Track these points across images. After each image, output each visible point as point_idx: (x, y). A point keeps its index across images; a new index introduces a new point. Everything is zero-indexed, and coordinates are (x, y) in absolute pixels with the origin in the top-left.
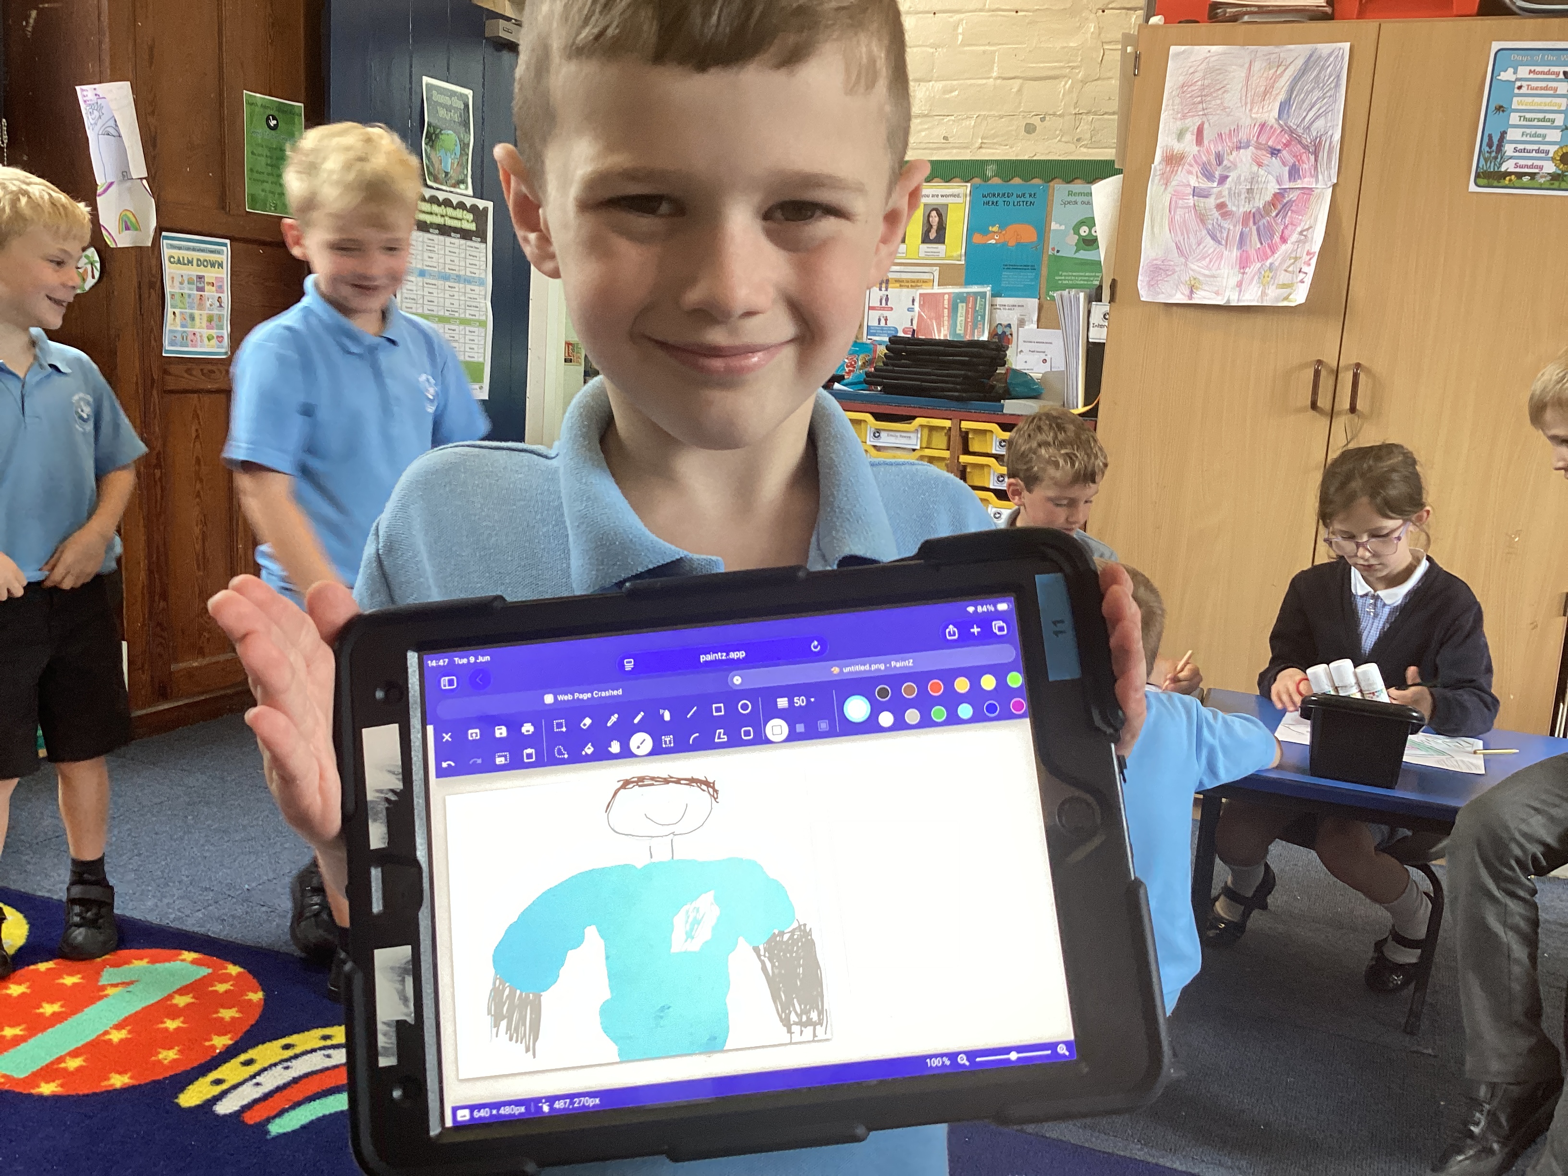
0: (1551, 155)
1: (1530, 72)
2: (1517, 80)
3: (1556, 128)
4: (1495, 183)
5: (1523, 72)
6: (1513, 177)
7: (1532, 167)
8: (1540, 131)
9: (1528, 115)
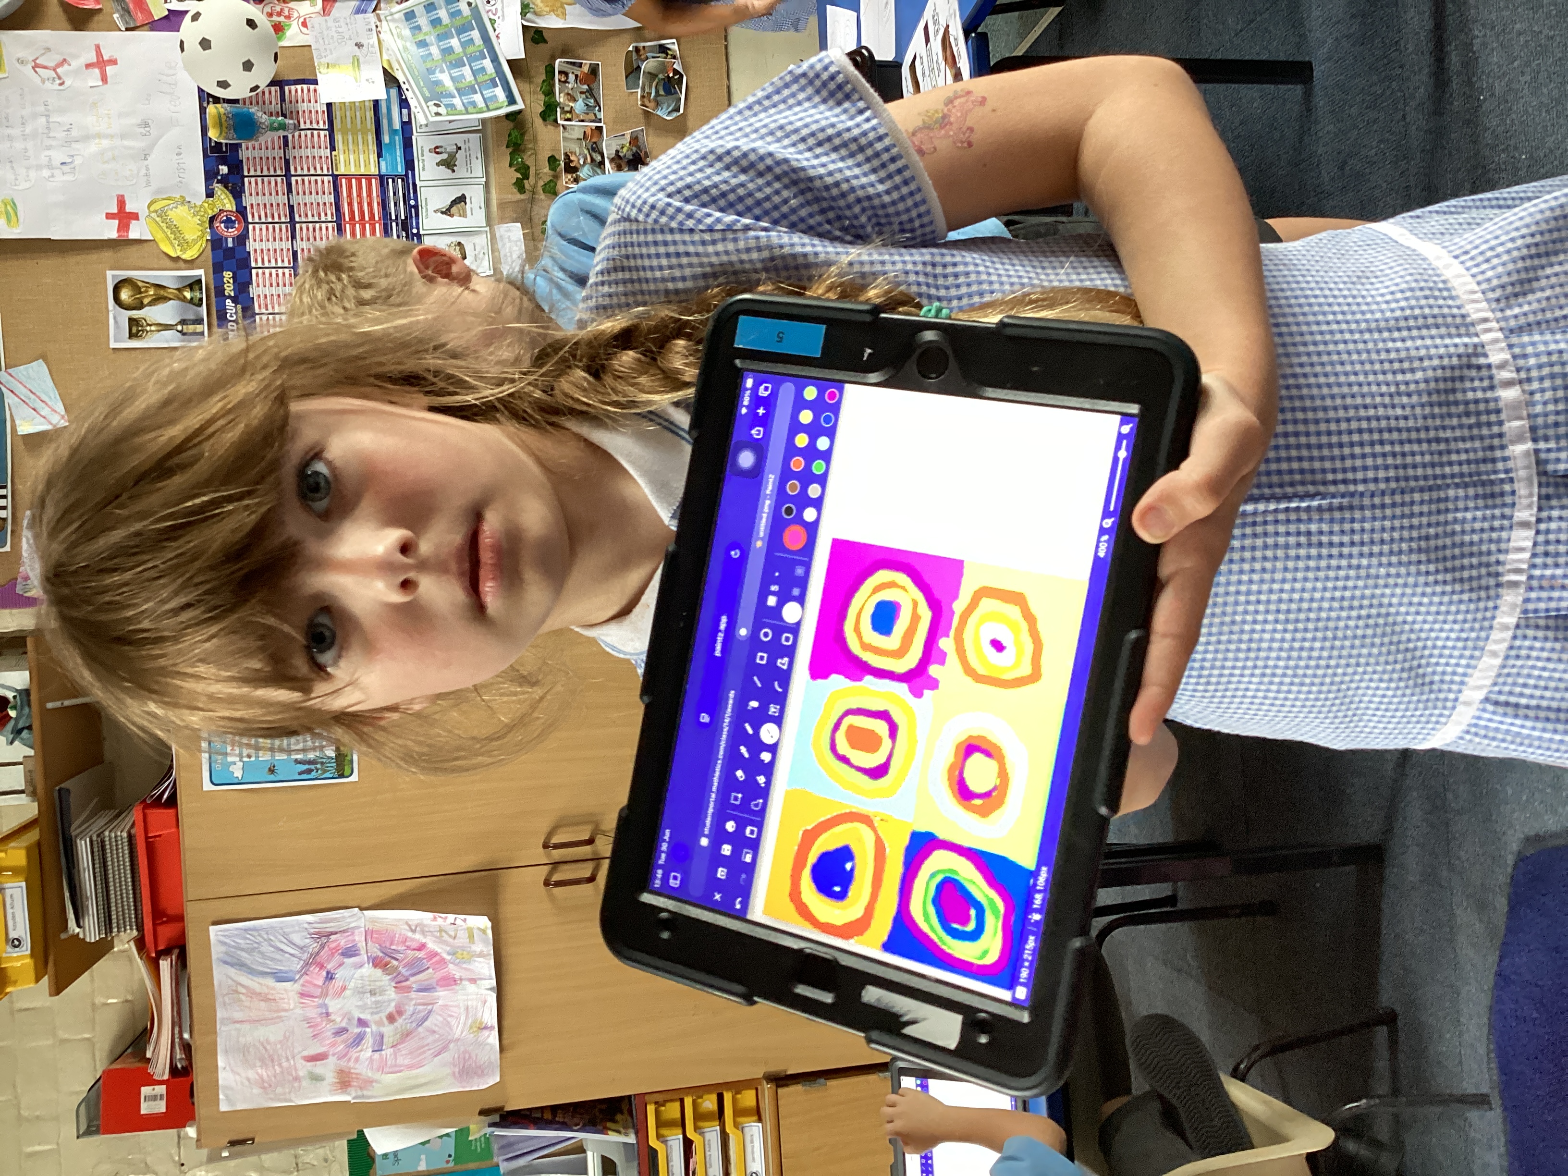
2: (241, 759)
4: (348, 758)
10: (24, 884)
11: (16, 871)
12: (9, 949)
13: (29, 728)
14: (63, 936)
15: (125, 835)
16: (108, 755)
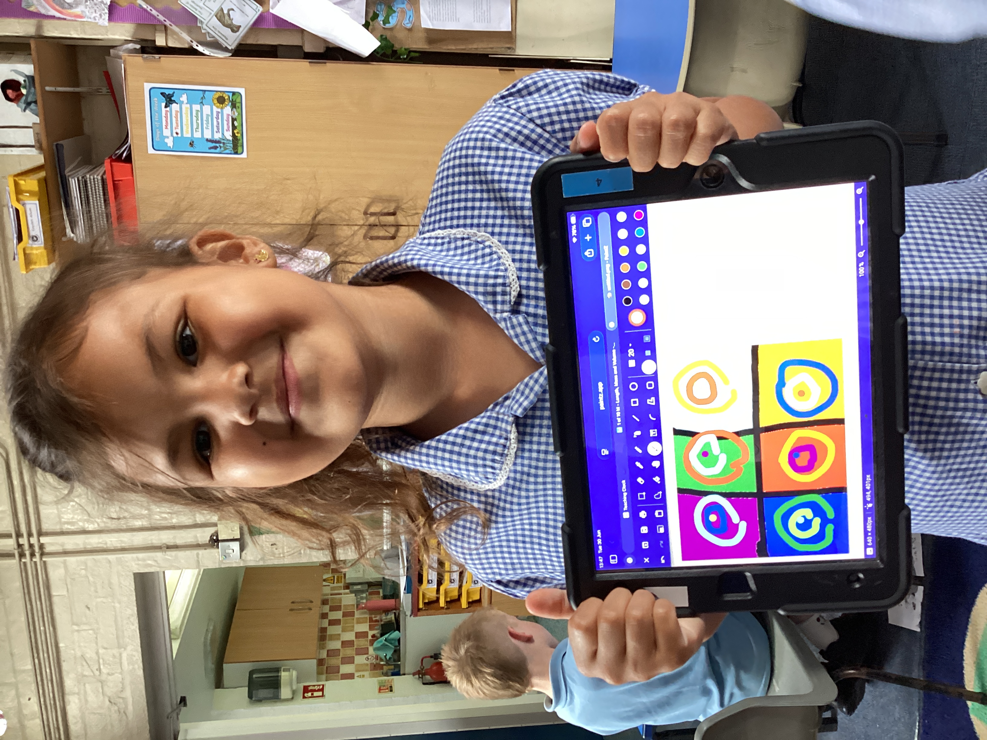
0: (219, 110)
1: (166, 128)
2: (172, 135)
3: (201, 108)
4: (240, 142)
5: (167, 132)
6: (235, 131)
7: (228, 121)
8: (205, 118)
9: (195, 126)
10: (37, 202)
11: (32, 193)
12: (30, 242)
13: (35, 102)
14: (64, 239)
15: (99, 178)
16: (87, 129)
